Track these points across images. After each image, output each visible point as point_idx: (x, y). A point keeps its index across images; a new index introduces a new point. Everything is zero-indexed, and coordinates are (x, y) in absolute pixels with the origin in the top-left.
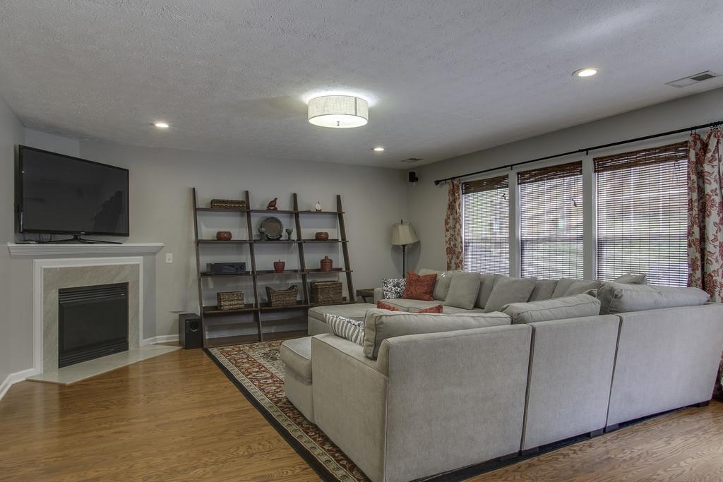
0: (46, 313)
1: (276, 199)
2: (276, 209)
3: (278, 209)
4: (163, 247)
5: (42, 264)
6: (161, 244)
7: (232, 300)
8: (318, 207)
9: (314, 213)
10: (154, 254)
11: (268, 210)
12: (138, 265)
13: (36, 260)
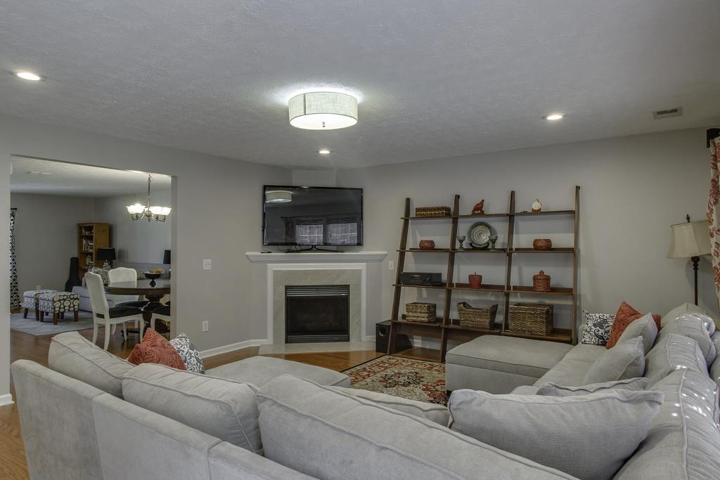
0: (275, 303)
1: (483, 201)
2: (483, 212)
3: (485, 213)
4: (387, 255)
5: (273, 267)
6: (385, 252)
7: (416, 312)
8: (536, 206)
9: (530, 214)
10: (381, 261)
11: (474, 215)
12: (360, 270)
13: (269, 265)
